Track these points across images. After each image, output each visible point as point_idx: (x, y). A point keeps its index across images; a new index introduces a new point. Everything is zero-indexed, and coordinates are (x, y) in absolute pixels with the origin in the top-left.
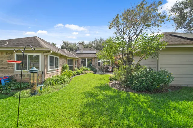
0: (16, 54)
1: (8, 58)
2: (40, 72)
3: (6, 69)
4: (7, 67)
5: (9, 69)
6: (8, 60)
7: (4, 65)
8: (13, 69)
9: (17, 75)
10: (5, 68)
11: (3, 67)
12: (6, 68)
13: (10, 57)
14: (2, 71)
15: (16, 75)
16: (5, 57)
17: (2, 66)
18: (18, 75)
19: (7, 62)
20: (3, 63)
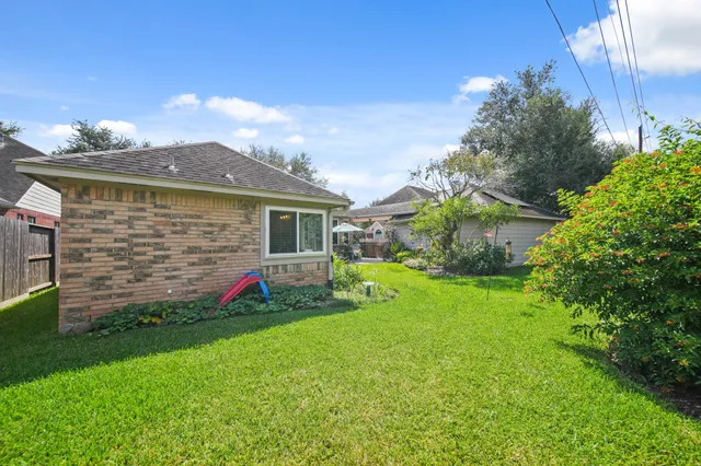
0: (268, 209)
1: (243, 219)
2: (324, 256)
3: (236, 251)
4: (238, 247)
5: (246, 251)
6: (242, 223)
7: (229, 240)
8: (257, 251)
9: (268, 267)
10: (234, 250)
11: (225, 247)
12: (235, 248)
13: (246, 216)
14: (224, 259)
15: (265, 269)
16: (234, 217)
17: (225, 244)
18: (271, 269)
19: (238, 229)
20: (226, 233)
